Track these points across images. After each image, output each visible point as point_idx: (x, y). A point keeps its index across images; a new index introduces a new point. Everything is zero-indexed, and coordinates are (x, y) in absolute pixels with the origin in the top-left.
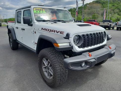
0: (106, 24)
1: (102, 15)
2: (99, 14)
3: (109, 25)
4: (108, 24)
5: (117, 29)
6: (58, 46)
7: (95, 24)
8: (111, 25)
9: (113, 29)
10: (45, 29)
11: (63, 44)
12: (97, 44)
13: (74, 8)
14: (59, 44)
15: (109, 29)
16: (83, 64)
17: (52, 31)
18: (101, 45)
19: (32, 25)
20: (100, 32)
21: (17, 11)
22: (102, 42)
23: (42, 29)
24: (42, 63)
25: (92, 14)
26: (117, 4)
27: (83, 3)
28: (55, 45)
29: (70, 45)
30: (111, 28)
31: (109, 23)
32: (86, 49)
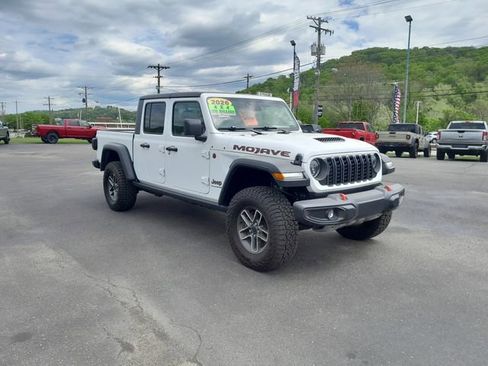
0: (400, 137)
1: (391, 104)
2: (376, 99)
3: (410, 142)
4: (408, 137)
5: (440, 156)
6: (283, 178)
7: (362, 139)
8: (417, 141)
9: (427, 155)
10: (243, 148)
11: (291, 175)
12: (359, 179)
13: (283, 77)
14: (285, 175)
15: (413, 156)
16: (331, 215)
17: (262, 152)
18: (368, 182)
19: (204, 139)
20: (366, 154)
21: (146, 102)
22: (371, 177)
23: (235, 147)
24: (238, 222)
25: (353, 100)
26: (445, 66)
27: (319, 60)
28: (276, 176)
29: (305, 177)
30: (421, 151)
31: (409, 133)
32: (335, 187)
